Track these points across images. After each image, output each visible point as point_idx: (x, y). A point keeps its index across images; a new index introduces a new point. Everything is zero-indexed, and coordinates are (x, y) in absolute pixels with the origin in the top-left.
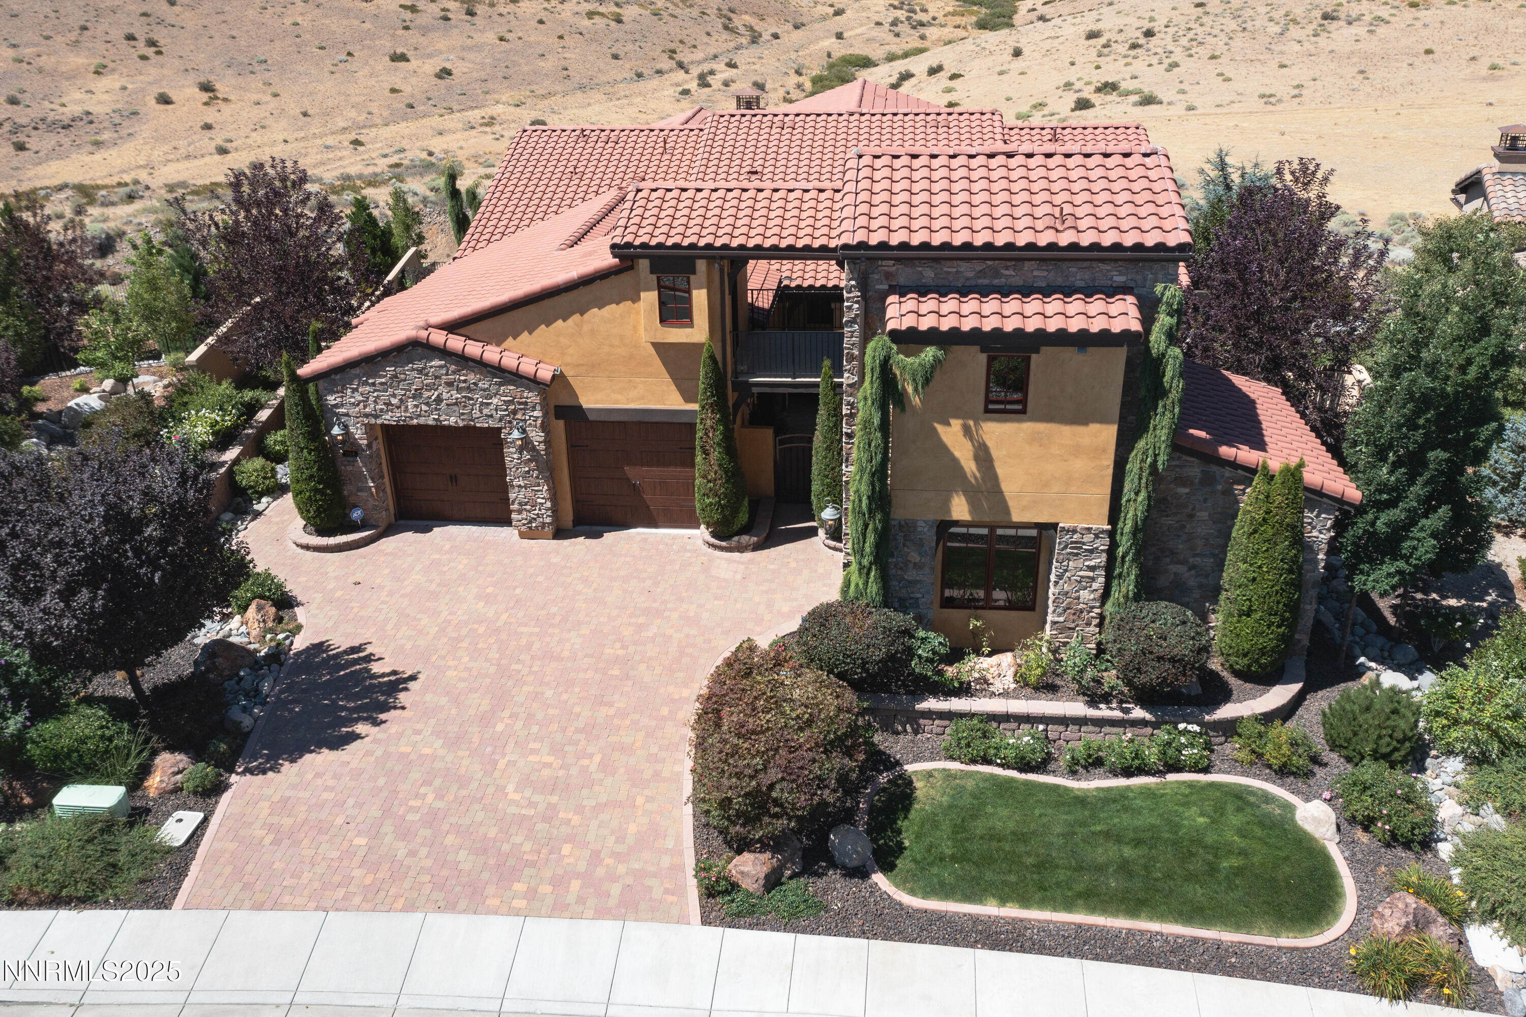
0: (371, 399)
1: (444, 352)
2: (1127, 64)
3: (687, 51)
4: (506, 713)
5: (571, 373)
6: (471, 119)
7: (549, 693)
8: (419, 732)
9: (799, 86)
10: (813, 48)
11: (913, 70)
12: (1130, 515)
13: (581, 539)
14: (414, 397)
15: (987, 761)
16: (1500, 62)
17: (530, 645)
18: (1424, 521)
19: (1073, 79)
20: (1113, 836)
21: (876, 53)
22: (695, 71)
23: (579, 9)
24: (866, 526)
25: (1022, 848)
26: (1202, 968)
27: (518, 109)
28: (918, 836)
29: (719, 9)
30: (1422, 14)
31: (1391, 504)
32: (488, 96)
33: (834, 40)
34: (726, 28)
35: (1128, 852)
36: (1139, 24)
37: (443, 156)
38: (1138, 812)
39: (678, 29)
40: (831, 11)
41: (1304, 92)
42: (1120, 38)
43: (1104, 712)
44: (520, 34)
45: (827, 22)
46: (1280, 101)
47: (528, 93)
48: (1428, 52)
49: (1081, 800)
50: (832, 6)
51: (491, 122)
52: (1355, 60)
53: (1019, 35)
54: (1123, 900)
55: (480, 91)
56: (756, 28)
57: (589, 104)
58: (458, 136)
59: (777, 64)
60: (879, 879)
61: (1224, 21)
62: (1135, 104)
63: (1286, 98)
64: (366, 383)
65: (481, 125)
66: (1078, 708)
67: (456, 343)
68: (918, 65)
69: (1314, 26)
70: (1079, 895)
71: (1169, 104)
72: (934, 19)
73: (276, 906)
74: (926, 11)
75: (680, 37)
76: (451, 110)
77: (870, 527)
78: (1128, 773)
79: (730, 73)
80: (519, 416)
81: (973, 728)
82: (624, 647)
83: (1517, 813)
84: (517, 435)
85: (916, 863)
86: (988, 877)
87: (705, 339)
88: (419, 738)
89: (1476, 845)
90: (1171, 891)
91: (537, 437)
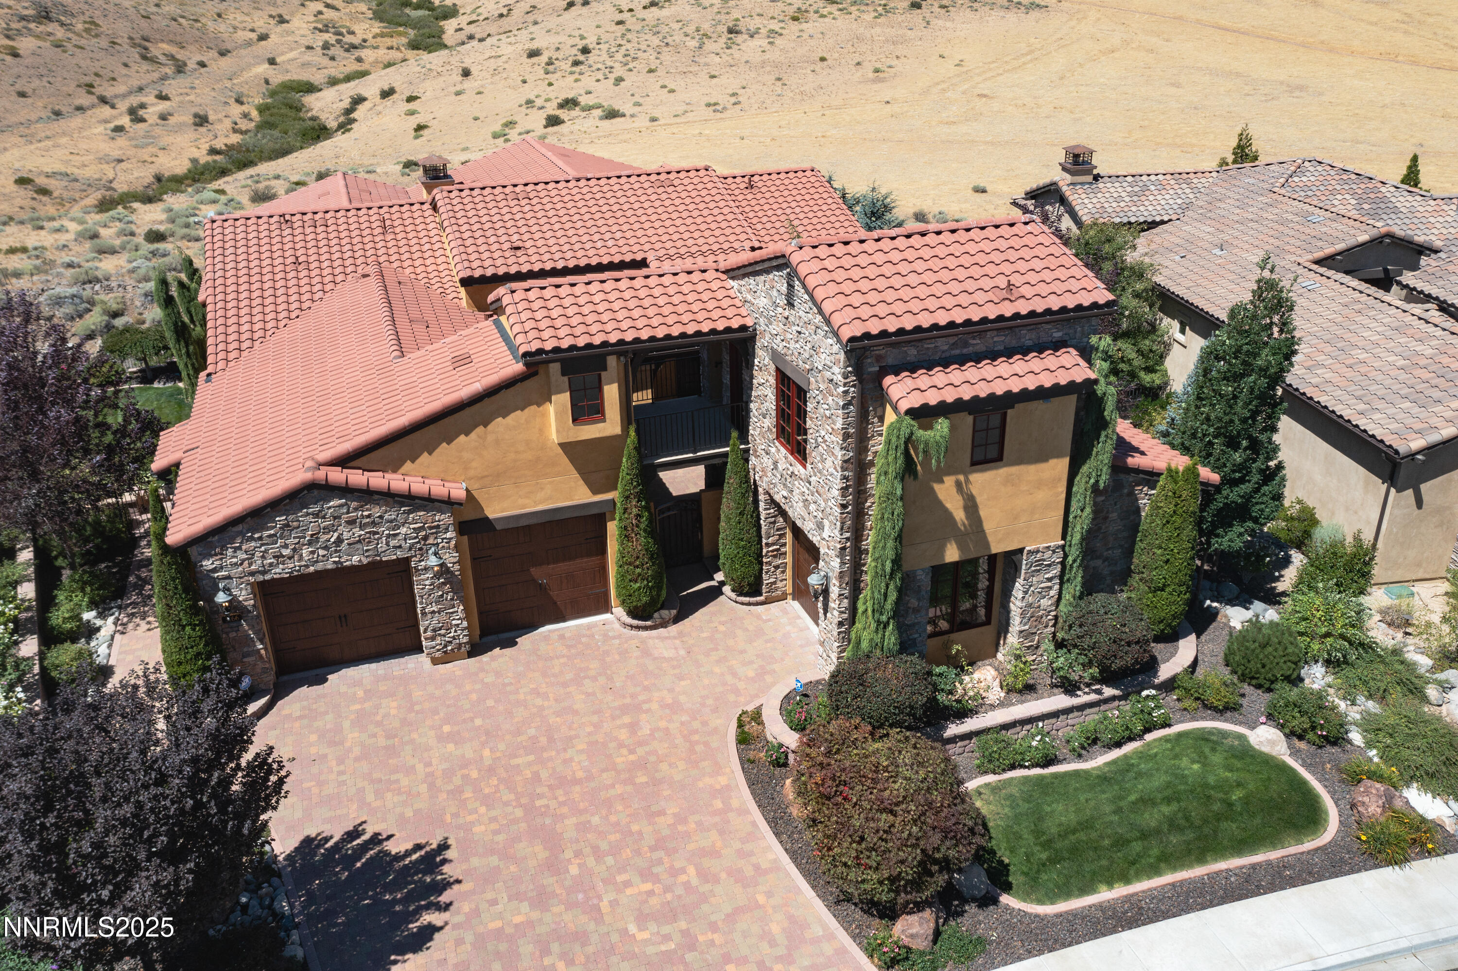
0: (258, 554)
1: (345, 491)
2: (576, 81)
3: (105, 84)
4: (568, 854)
5: (476, 486)
7: (596, 820)
8: (494, 902)
9: (245, 116)
10: (246, 75)
11: (365, 94)
12: (1078, 528)
13: (497, 650)
14: (310, 543)
15: (1013, 767)
16: (878, 65)
17: (536, 777)
18: (1266, 488)
19: (532, 98)
20: (1146, 801)
21: (318, 78)
22: (123, 106)
24: (887, 585)
25: (1093, 834)
26: (1272, 888)
28: (1012, 850)
29: (131, 38)
30: (804, 26)
31: (1242, 480)
33: (267, 66)
34: (144, 58)
35: (1166, 810)
36: (572, 41)
38: (1148, 774)
39: (88, 61)
40: (254, 36)
41: (740, 99)
42: (560, 55)
43: (1084, 698)
45: (254, 48)
46: (725, 108)
48: (823, 59)
49: (1103, 778)
50: (253, 30)
52: (768, 69)
53: (460, 56)
54: (1189, 852)
56: (178, 57)
57: (5, 149)
59: (213, 94)
60: (1005, 899)
61: (646, 37)
62: (601, 118)
63: (729, 106)
64: (252, 539)
66: (1061, 701)
67: (357, 477)
68: (370, 88)
69: (723, 40)
70: (1159, 859)
71: (632, 116)
72: (365, 41)
74: (353, 33)
75: (94, 70)
77: (892, 587)
78: (1119, 744)
79: (163, 106)
80: (431, 541)
81: (997, 741)
82: (632, 752)
83: (1381, 697)
84: (433, 561)
85: (1026, 874)
86: (1087, 867)
87: (617, 430)
88: (500, 907)
89: (1371, 726)
90: (1215, 832)
91: (451, 558)
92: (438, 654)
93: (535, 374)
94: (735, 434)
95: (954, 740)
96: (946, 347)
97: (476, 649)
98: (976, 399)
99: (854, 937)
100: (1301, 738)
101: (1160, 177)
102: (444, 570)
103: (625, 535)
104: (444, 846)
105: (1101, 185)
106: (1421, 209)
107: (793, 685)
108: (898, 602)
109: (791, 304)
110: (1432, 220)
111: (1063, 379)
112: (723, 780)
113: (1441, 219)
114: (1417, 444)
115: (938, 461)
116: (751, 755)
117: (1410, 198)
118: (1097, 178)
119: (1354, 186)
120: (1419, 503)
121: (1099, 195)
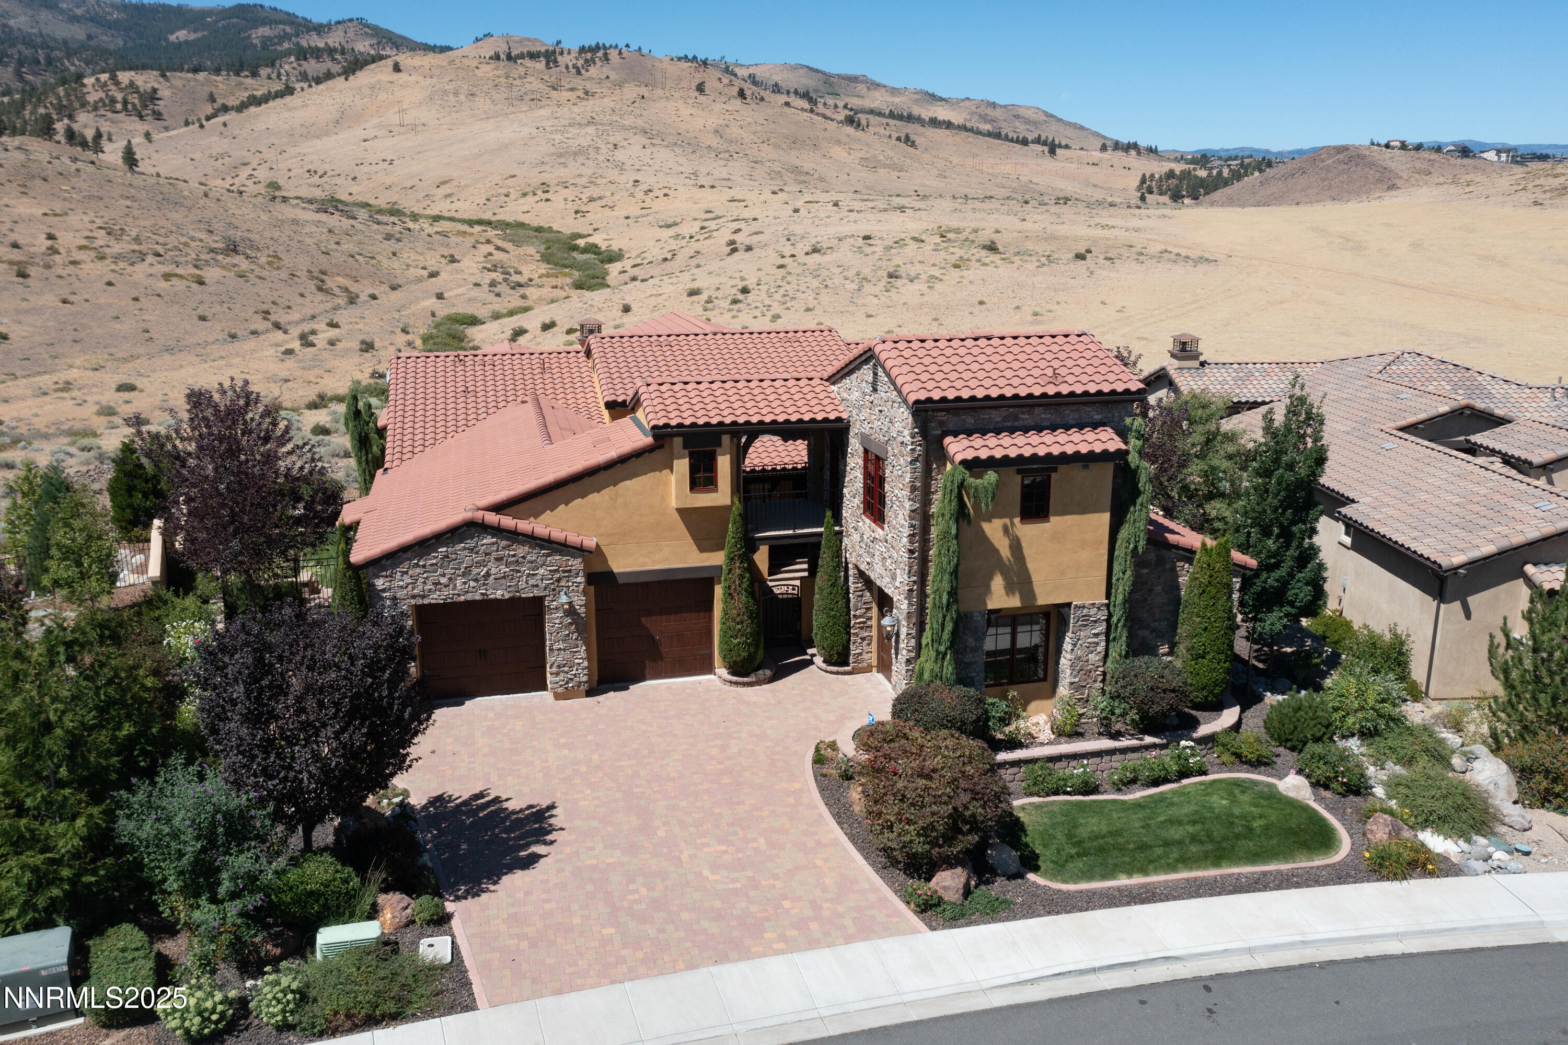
0: (421, 580)
1: (497, 531)
2: (734, 317)
3: (281, 312)
4: (658, 823)
5: (605, 542)
6: (41, 385)
7: (684, 804)
8: (593, 849)
9: (409, 344)
10: (414, 308)
11: (526, 326)
12: (1121, 589)
14: (464, 575)
15: (1056, 793)
17: (636, 774)
18: (1299, 575)
20: (1174, 822)
21: (481, 312)
22: (295, 332)
23: (152, 270)
24: (944, 617)
25: (1120, 840)
26: (1279, 887)
27: (97, 373)
28: (1045, 846)
29: (310, 272)
30: (965, 273)
31: (1277, 566)
32: (57, 361)
33: (435, 300)
34: (320, 289)
35: (1190, 829)
36: (733, 282)
37: (14, 424)
38: (1179, 805)
39: (268, 291)
40: (425, 273)
42: (720, 294)
43: (1125, 743)
44: (86, 296)
45: (424, 284)
47: (106, 357)
48: (981, 303)
49: (1138, 805)
50: (424, 268)
51: (67, 386)
53: (622, 294)
54: (1206, 858)
55: (46, 356)
56: (352, 289)
57: (181, 367)
58: (30, 402)
59: (381, 324)
60: (1032, 877)
61: (806, 280)
64: (417, 565)
65: (56, 391)
66: (1106, 744)
67: (507, 521)
68: (532, 322)
69: (883, 283)
70: (1177, 861)
72: (531, 280)
73: (573, 988)
74: (520, 273)
75: (272, 298)
76: (14, 376)
77: (948, 619)
78: (1156, 783)
79: (333, 333)
80: (563, 583)
81: (1042, 768)
82: (719, 763)
83: (1409, 762)
84: (564, 599)
85: (1055, 863)
86: (1110, 861)
87: (728, 502)
88: (596, 852)
89: (1393, 785)
90: (1233, 847)
91: (579, 601)
92: (560, 690)
93: (661, 447)
94: (829, 513)
95: (1005, 765)
96: (999, 419)
97: (593, 691)
99: (896, 892)
100: (1326, 787)
101: (1266, 366)
102: (571, 611)
103: (729, 596)
104: (552, 807)
105: (1207, 371)
106: (1516, 396)
107: (866, 721)
108: (954, 633)
109: (875, 390)
110: (1526, 405)
111: (1098, 448)
112: (797, 786)
113: (1534, 405)
114: (1458, 559)
115: (987, 505)
116: (824, 771)
117: (1506, 386)
118: (1203, 364)
119: (1451, 375)
120: (1468, 614)
121: (1205, 379)
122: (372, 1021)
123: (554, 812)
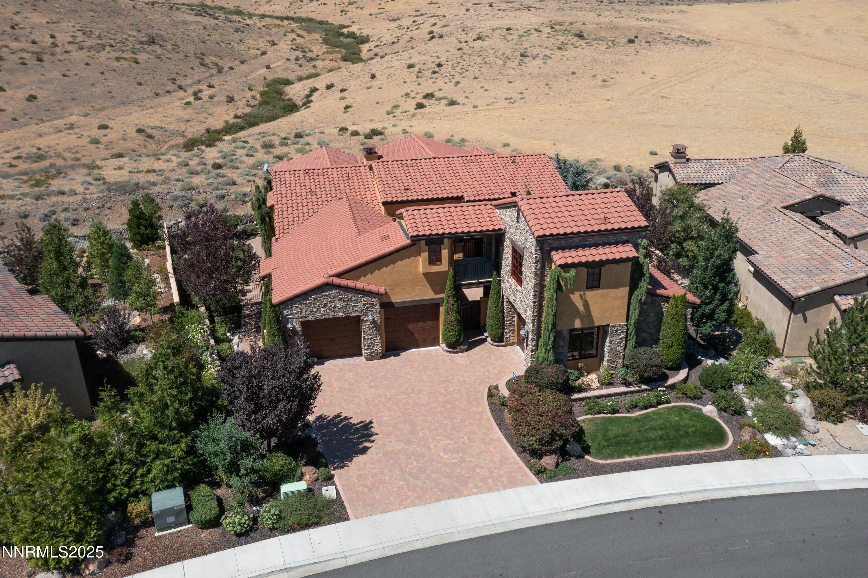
0: (304, 310)
1: (339, 287)
2: (434, 83)
3: (182, 79)
4: (419, 429)
5: (389, 289)
6: (58, 125)
7: (430, 419)
8: (391, 442)
9: (253, 97)
10: (254, 75)
11: (318, 87)
12: (633, 317)
13: (392, 357)
14: (324, 307)
15: (599, 413)
16: (606, 78)
17: (407, 403)
18: (720, 307)
19: (409, 92)
20: (652, 429)
21: (292, 77)
22: (190, 91)
23: (109, 56)
24: (550, 334)
25: (627, 438)
26: (697, 462)
27: (86, 118)
28: (593, 441)
29: (195, 54)
30: (565, 53)
31: (710, 303)
32: (64, 111)
33: (265, 69)
34: (202, 64)
35: (660, 433)
36: (433, 60)
37: (47, 150)
38: (655, 420)
39: (173, 66)
40: (259, 52)
41: (525, 96)
42: (425, 67)
43: (632, 389)
44: (76, 72)
45: (259, 59)
46: (515, 101)
47: (90, 108)
48: (574, 73)
49: (636, 420)
50: (258, 49)
51: (71, 127)
52: (542, 78)
53: (370, 66)
54: (666, 447)
55: (58, 108)
56: (219, 64)
57: (131, 113)
58: (53, 136)
59: (237, 85)
60: (587, 457)
61: (474, 58)
62: (446, 105)
63: (518, 100)
64: (303, 303)
65: (66, 129)
66: (624, 389)
67: (344, 282)
68: (320, 83)
69: (517, 60)
70: (652, 449)
71: (463, 104)
72: (318, 56)
73: (389, 510)
74: (312, 51)
75: (176, 71)
76: (43, 121)
77: (551, 335)
78: (646, 408)
79: (211, 91)
80: (370, 309)
81: (593, 402)
82: (445, 397)
83: (765, 398)
84: (370, 317)
85: (597, 450)
86: (622, 449)
87: (447, 269)
88: (393, 444)
89: (757, 410)
90: (678, 442)
91: (377, 317)
92: (369, 357)
93: (415, 244)
94: (495, 273)
95: (575, 400)
96: (577, 241)
97: (384, 356)
98: (587, 262)
99: (526, 464)
100: (725, 411)
101: (721, 161)
102: (374, 322)
103: (447, 312)
104: (371, 422)
105: (690, 164)
106: (851, 182)
107: (512, 376)
108: (554, 341)
109: (518, 221)
110: (855, 188)
111: (624, 256)
112: (481, 409)
113: (860, 188)
114: (801, 293)
115: (570, 285)
116: (493, 401)
117: (846, 176)
118: (688, 160)
119: (818, 169)
120: (805, 320)
121: (688, 169)
122: (308, 526)
123: (373, 425)
